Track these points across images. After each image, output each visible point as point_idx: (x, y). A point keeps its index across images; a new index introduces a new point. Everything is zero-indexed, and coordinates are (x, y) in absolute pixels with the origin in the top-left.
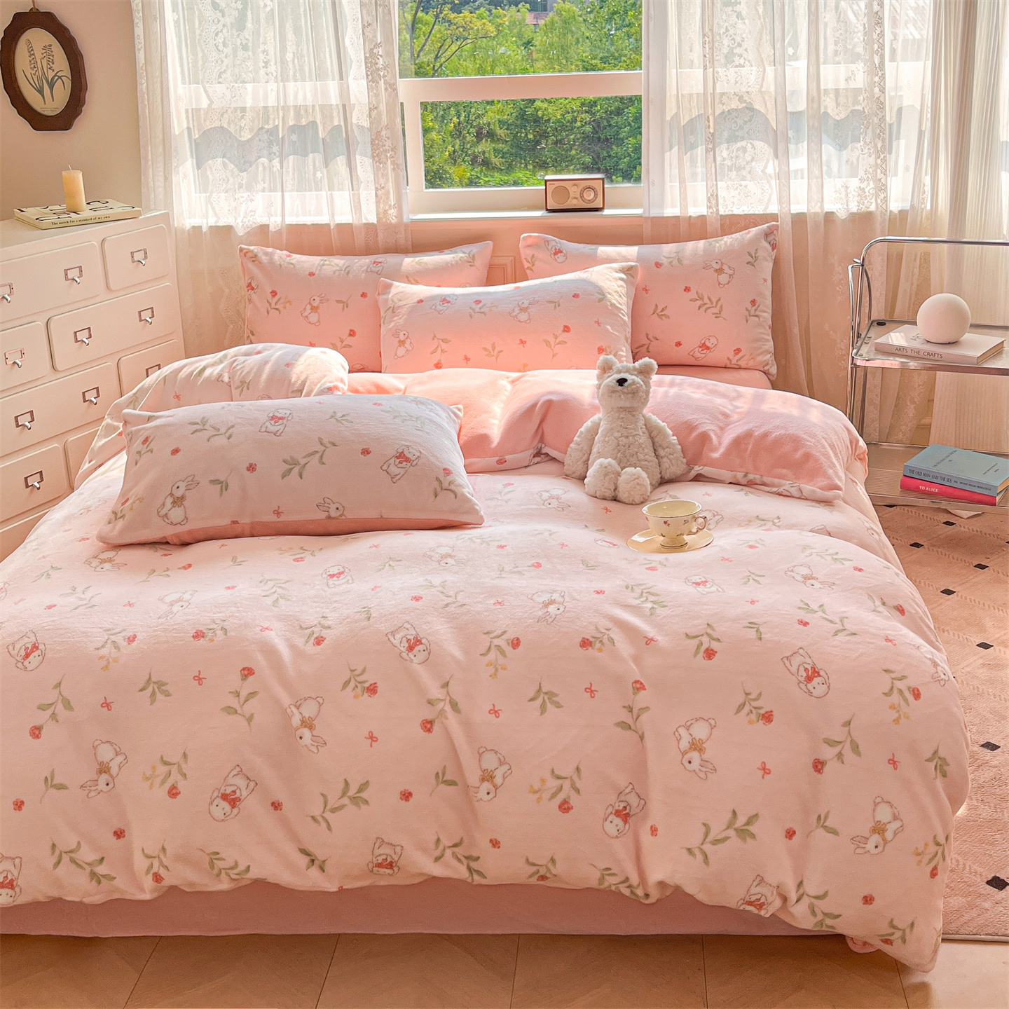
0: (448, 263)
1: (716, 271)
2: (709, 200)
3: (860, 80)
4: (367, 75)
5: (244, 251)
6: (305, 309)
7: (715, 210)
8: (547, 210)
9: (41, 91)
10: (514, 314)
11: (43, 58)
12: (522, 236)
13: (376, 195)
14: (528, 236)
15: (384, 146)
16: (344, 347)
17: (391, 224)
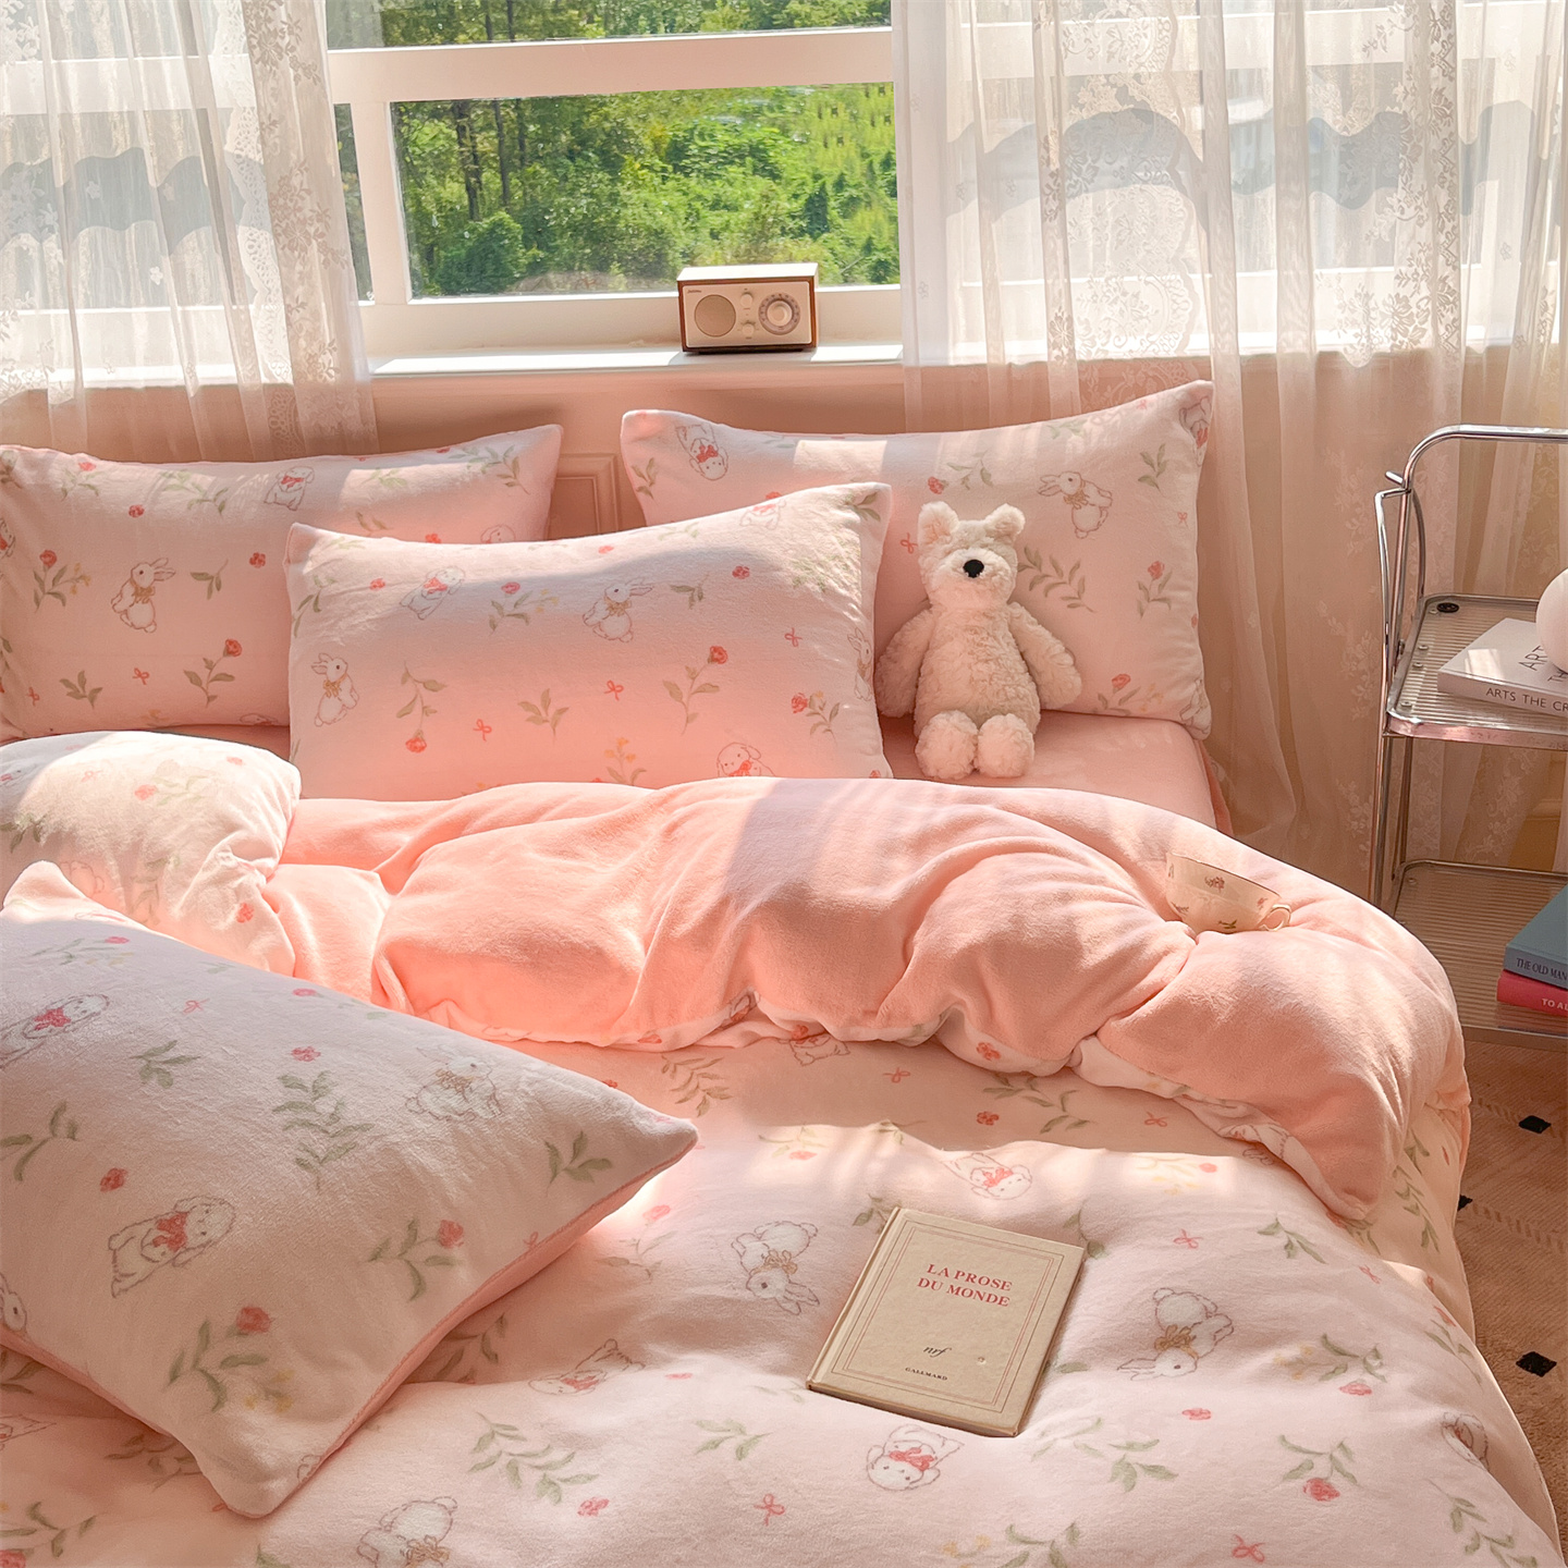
0: (457, 480)
1: (1070, 499)
2: (1051, 327)
3: (1396, 47)
4: (251, 47)
6: (121, 594)
7: (1065, 350)
8: (685, 349)
10: (594, 620)
12: (625, 416)
13: (289, 324)
14: (638, 415)
15: (300, 209)
16: (216, 679)
17: (327, 386)
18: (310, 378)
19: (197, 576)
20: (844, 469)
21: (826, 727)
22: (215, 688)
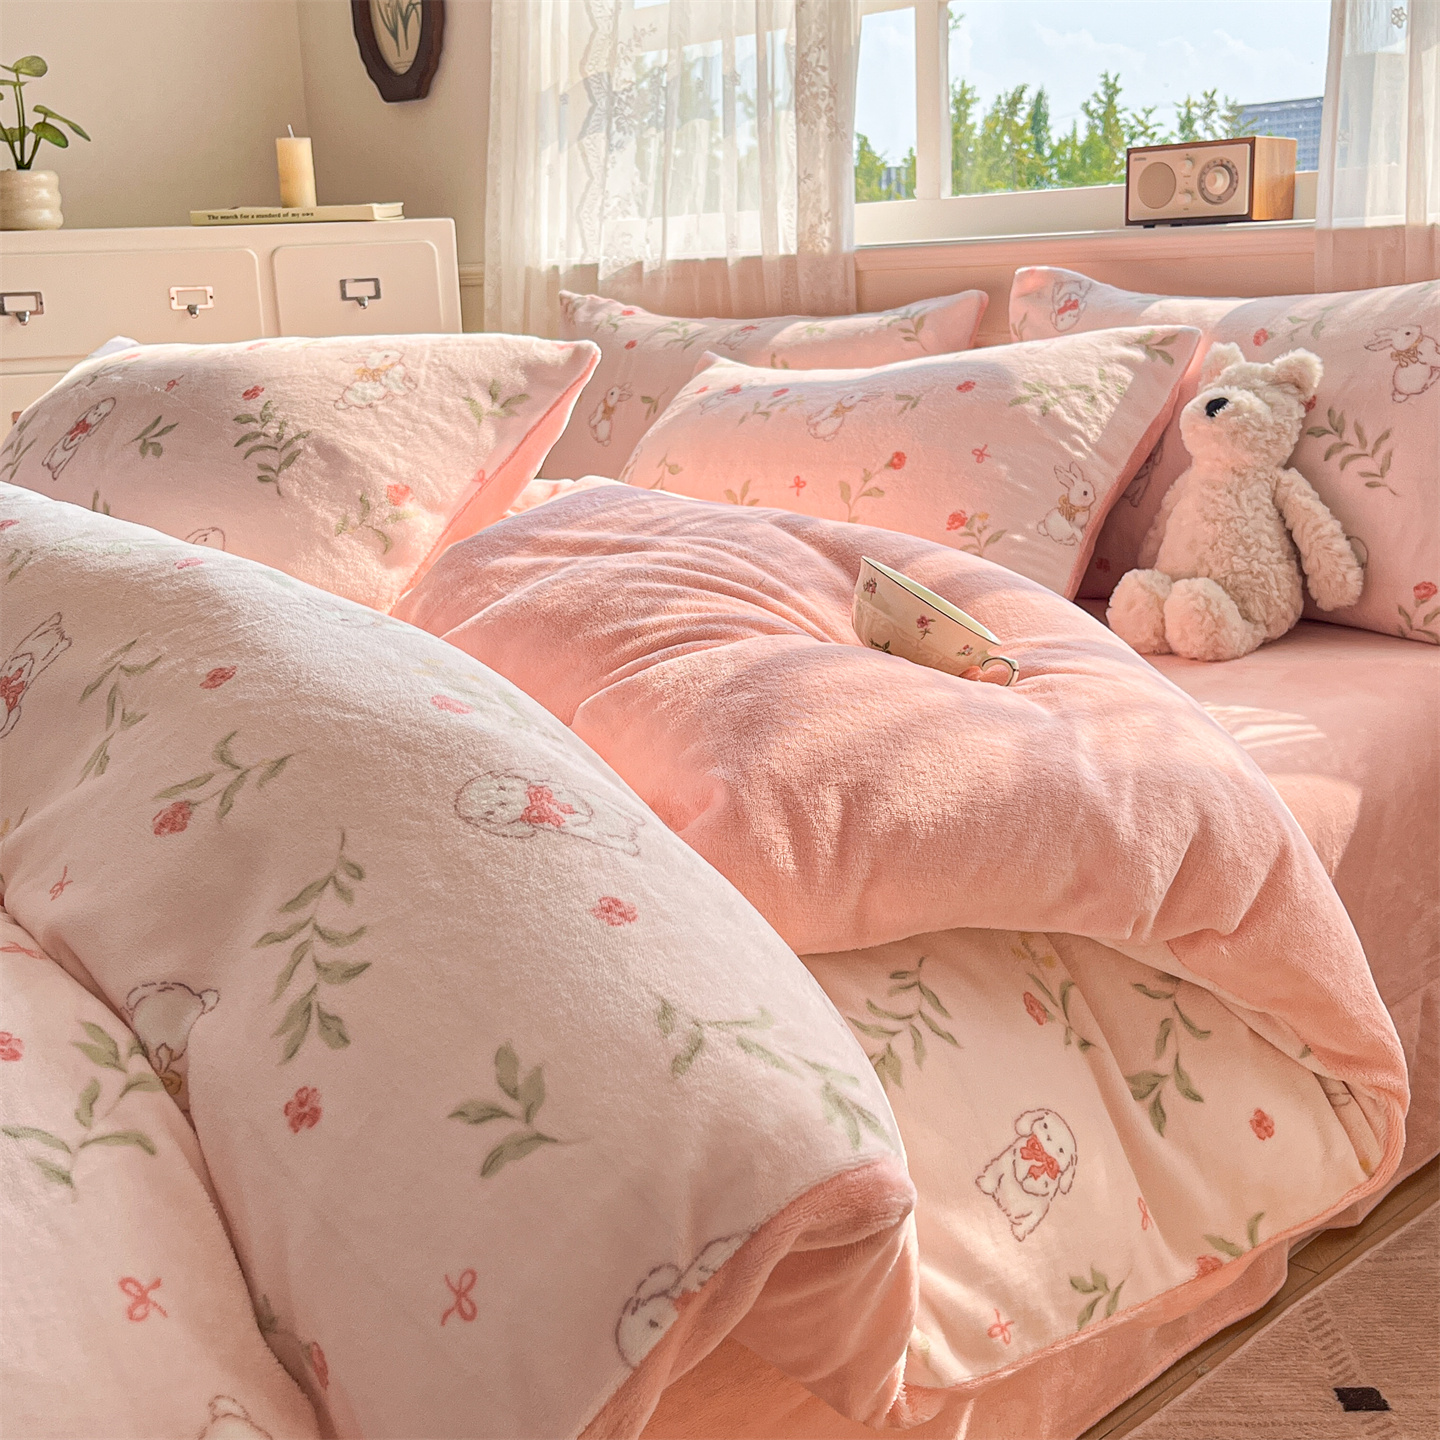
1: (1398, 355)
5: (565, 302)
6: (596, 412)
8: (1128, 222)
9: (394, 34)
10: (816, 419)
12: (1017, 273)
13: (799, 194)
14: (1028, 271)
15: (813, 84)
17: (822, 255)
18: (810, 247)
19: (645, 399)
20: (1185, 321)
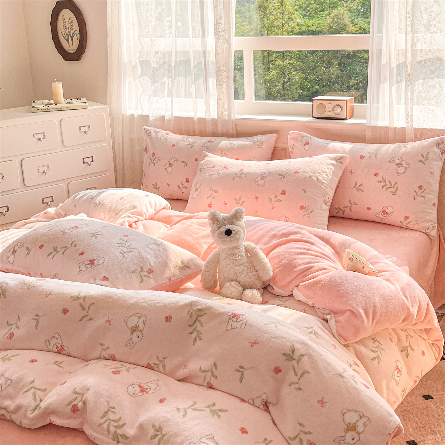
1: (397, 164)
4: (215, 35)
5: (146, 130)
6: (166, 164)
7: (410, 124)
8: (314, 117)
9: (68, 41)
10: (256, 180)
11: (69, 24)
12: (289, 132)
13: (218, 104)
14: (293, 132)
15: (222, 75)
16: (184, 188)
17: (225, 120)
18: (221, 117)
19: (183, 162)
20: (340, 151)
21: (307, 215)
22: (184, 190)
